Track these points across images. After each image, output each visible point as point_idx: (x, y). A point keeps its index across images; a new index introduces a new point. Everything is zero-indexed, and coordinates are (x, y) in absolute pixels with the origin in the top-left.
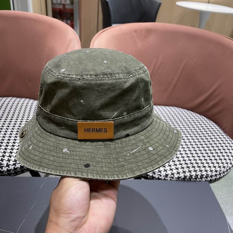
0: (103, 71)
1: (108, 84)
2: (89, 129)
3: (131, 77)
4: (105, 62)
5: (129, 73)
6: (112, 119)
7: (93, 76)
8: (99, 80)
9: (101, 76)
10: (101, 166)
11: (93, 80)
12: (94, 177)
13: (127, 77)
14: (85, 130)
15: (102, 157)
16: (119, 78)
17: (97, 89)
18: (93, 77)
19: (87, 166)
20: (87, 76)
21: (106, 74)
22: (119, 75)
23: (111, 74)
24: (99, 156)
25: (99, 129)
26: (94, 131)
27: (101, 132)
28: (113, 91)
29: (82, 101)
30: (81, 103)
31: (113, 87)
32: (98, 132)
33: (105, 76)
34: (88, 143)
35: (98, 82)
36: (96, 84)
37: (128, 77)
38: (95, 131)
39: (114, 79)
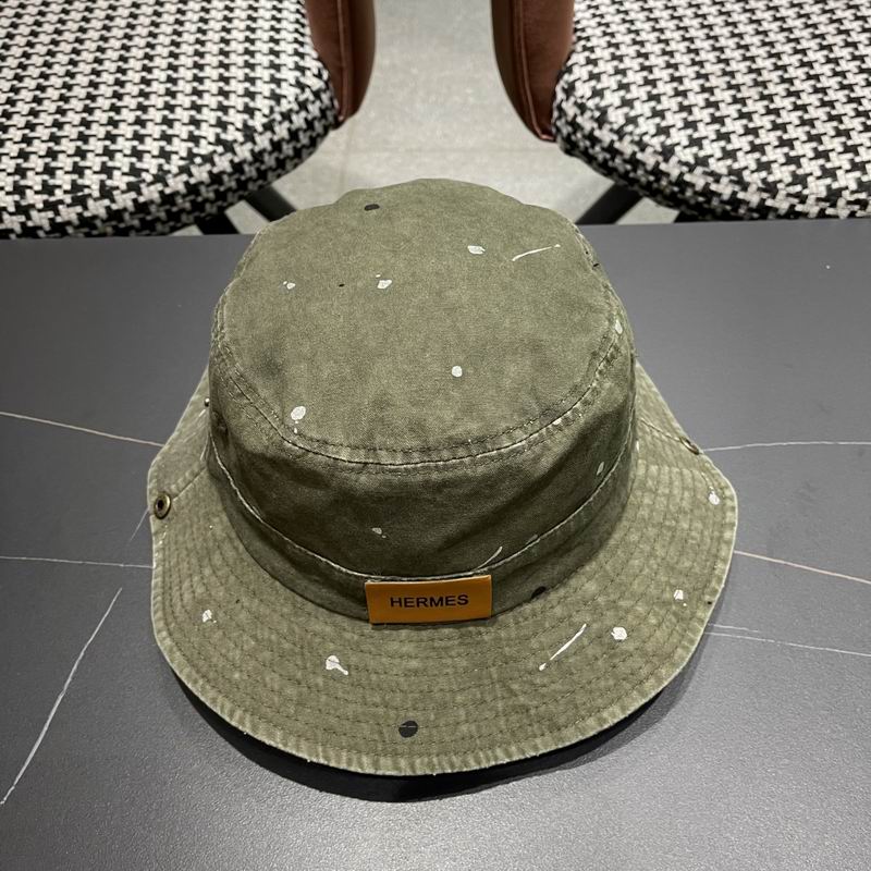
0: (452, 433)
1: (468, 480)
2: (405, 599)
3: (558, 428)
4: (457, 371)
5: (549, 413)
6: (485, 569)
7: (415, 455)
8: (436, 467)
9: (446, 454)
10: (451, 720)
11: (415, 469)
12: (432, 770)
13: (541, 435)
14: (392, 602)
15: (455, 687)
16: (512, 451)
17: (429, 496)
18: (416, 457)
19: (409, 729)
20: (394, 458)
21: (464, 444)
22: (510, 438)
23: (481, 441)
24: (442, 682)
25: (441, 599)
26: (424, 603)
27: (447, 604)
28: (491, 497)
29: (378, 531)
30: (375, 534)
31: (491, 487)
32: (437, 605)
33: (461, 452)
34: (404, 633)
35: (435, 476)
36: (426, 484)
37: (544, 430)
38: (428, 603)
39: (492, 459)
